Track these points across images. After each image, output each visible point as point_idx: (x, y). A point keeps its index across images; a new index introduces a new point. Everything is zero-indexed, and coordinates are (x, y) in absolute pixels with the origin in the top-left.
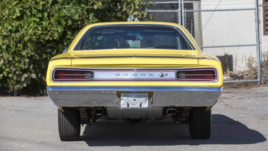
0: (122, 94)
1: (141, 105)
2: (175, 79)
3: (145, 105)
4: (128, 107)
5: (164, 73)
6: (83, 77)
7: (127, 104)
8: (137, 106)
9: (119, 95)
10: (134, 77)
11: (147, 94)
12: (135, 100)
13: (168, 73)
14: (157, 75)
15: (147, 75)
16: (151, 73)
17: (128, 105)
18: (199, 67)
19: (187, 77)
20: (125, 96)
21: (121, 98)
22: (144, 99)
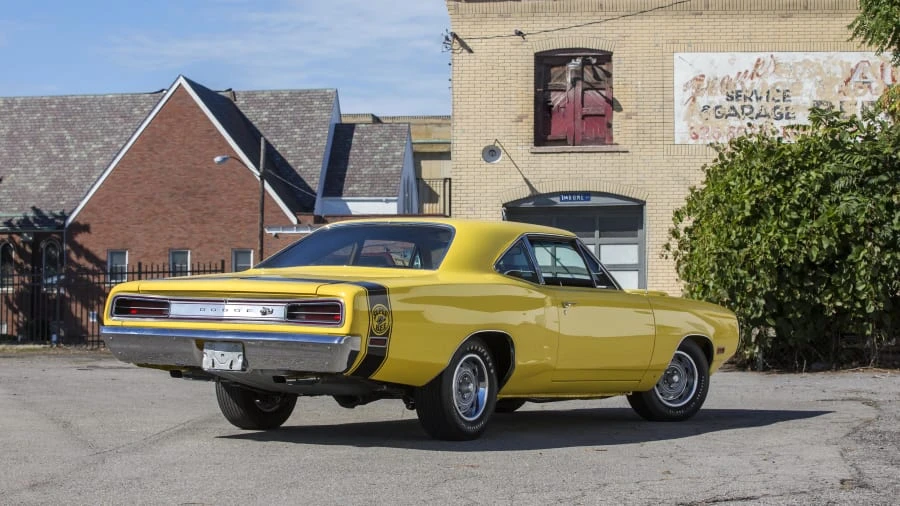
0: (206, 345)
1: (231, 365)
2: (287, 320)
3: (238, 365)
4: (213, 367)
7: (212, 362)
8: (226, 366)
9: (201, 344)
11: (241, 345)
12: (224, 355)
17: (213, 364)
18: (320, 298)
20: (211, 348)
21: (205, 351)
22: (236, 354)
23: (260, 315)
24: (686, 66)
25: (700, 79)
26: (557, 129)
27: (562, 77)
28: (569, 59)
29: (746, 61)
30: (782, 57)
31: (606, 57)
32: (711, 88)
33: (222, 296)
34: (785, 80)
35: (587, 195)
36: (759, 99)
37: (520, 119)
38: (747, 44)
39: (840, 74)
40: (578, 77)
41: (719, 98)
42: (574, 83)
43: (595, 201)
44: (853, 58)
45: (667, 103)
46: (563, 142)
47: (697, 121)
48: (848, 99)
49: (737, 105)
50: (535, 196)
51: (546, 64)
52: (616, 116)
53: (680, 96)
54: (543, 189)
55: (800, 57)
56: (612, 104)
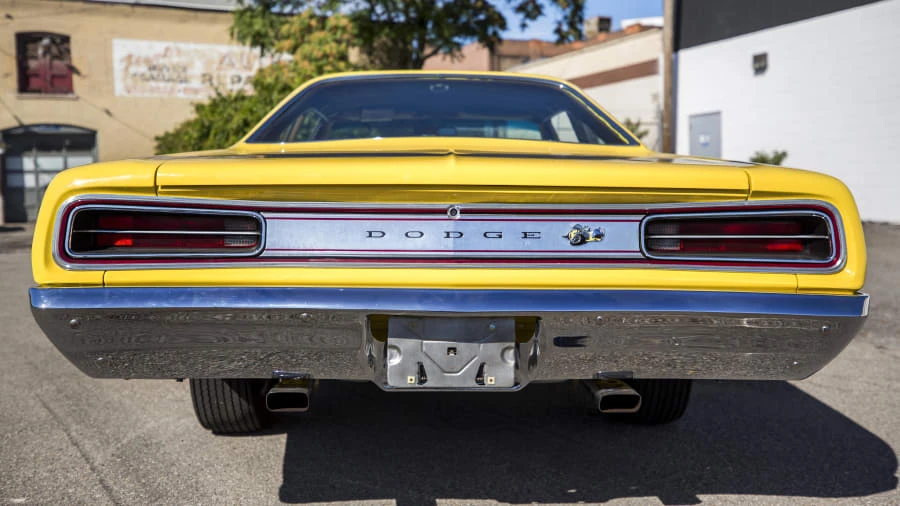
0: (393, 326)
1: (480, 373)
2: (640, 255)
4: (421, 382)
5: (591, 227)
7: (416, 369)
8: (463, 377)
10: (449, 244)
11: (511, 325)
12: (455, 350)
13: (604, 227)
15: (511, 235)
16: (529, 227)
17: (422, 372)
20: (409, 333)
21: (391, 341)
22: (494, 348)
23: (567, 245)
24: (121, 48)
25: (130, 57)
26: (34, 83)
27: (36, 50)
28: (41, 39)
29: (159, 47)
30: (183, 46)
31: (66, 39)
32: (138, 62)
33: (444, 197)
34: (183, 60)
35: (57, 126)
36: (168, 70)
37: (7, 75)
38: (160, 36)
39: (217, 58)
40: (47, 50)
41: (143, 69)
42: (45, 54)
43: (63, 130)
44: (224, 49)
45: (109, 71)
46: (38, 91)
47: (130, 82)
48: (222, 73)
49: (155, 73)
50: (22, 126)
51: (25, 41)
52: (75, 78)
53: (118, 66)
54: (27, 121)
55: (192, 46)
56: (72, 69)
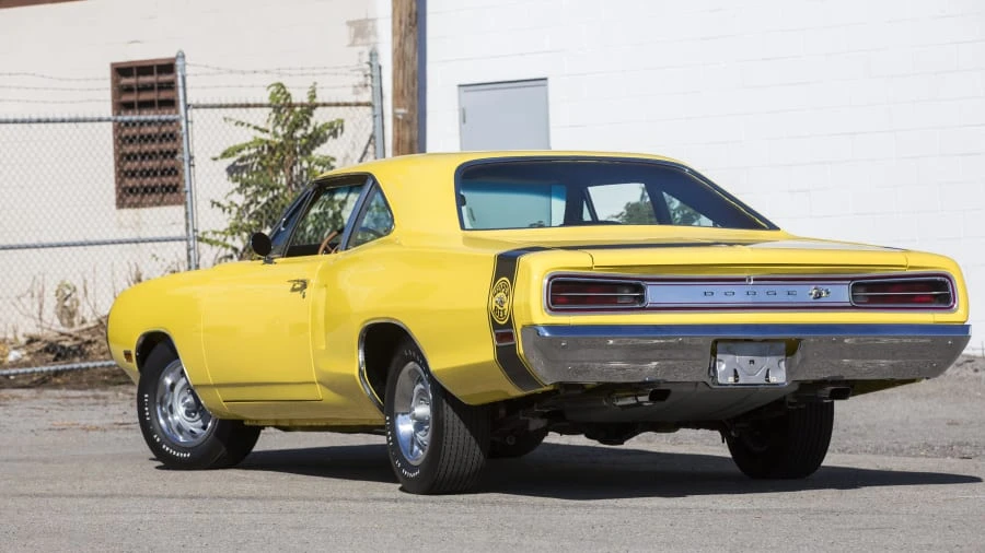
0: (720, 346)
1: (767, 376)
2: (849, 304)
3: (779, 377)
4: (736, 381)
5: (823, 287)
6: (613, 300)
7: (733, 373)
8: (758, 378)
10: (749, 299)
11: (783, 346)
12: (752, 362)
13: (830, 288)
14: (807, 292)
15: (781, 293)
16: (791, 288)
17: (736, 375)
19: (872, 299)
20: (729, 352)
21: (719, 356)
22: (774, 360)
